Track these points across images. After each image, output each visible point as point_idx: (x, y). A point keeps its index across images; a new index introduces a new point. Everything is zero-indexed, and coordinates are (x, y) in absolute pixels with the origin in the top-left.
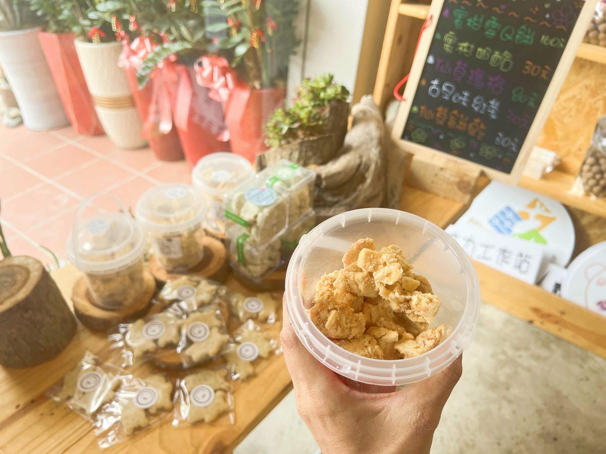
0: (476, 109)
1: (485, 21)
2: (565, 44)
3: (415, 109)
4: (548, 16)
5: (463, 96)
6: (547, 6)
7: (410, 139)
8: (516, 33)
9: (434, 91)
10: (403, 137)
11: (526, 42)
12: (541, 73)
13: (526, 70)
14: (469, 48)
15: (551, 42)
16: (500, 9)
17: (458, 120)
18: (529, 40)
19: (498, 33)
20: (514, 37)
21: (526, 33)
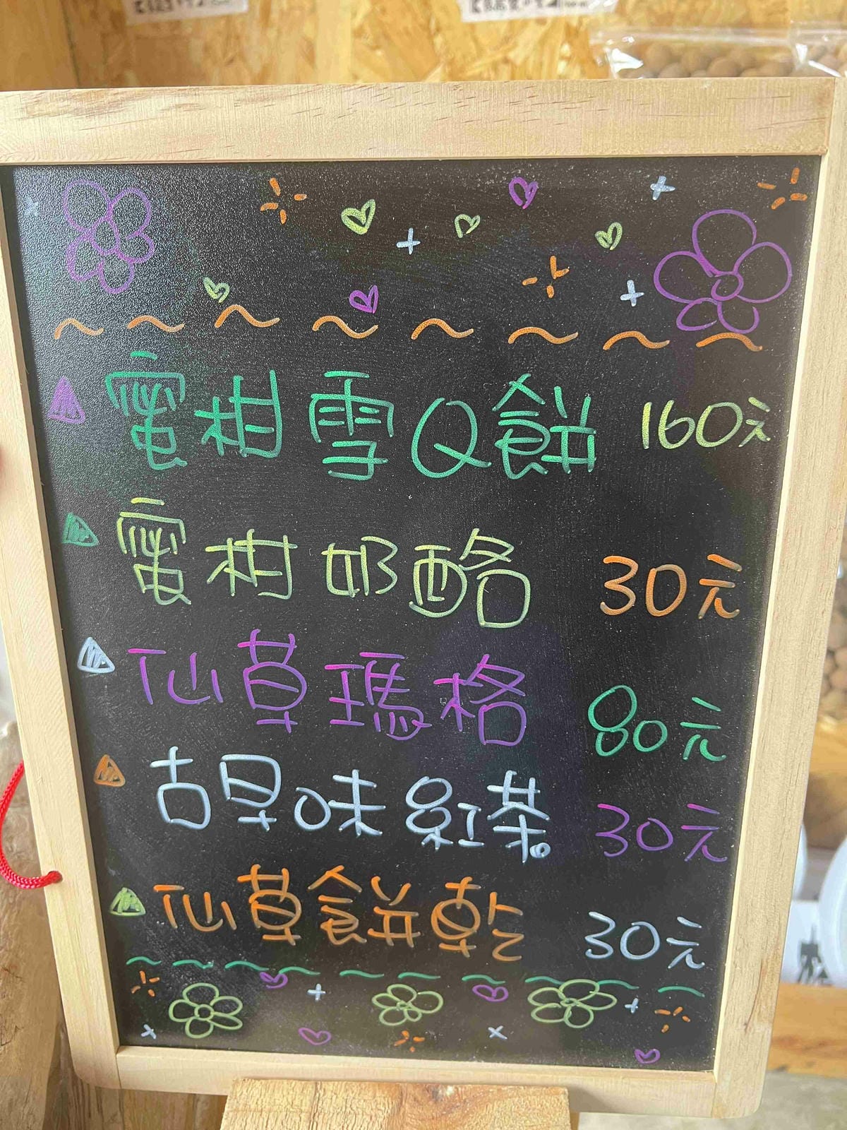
0: (434, 835)
1: (295, 404)
2: (776, 423)
3: (127, 902)
4: (631, 295)
5: (344, 793)
6: (607, 238)
7: (170, 1035)
8: (491, 430)
9: (183, 803)
10: (127, 1033)
11: (565, 459)
12: (697, 594)
13: (617, 599)
14: (267, 557)
15: (697, 429)
16: (358, 321)
17: (363, 907)
18: (577, 446)
19: (394, 448)
20: (487, 450)
21: (548, 416)
